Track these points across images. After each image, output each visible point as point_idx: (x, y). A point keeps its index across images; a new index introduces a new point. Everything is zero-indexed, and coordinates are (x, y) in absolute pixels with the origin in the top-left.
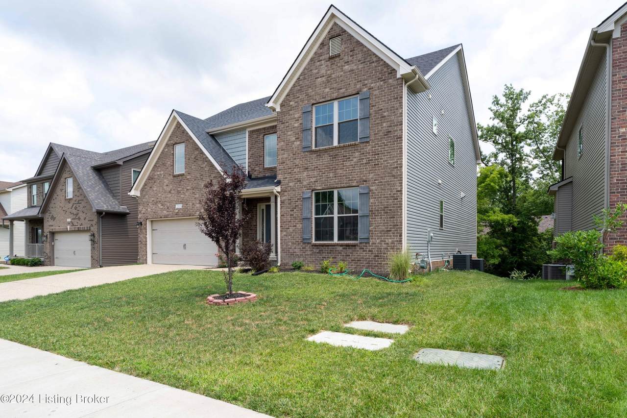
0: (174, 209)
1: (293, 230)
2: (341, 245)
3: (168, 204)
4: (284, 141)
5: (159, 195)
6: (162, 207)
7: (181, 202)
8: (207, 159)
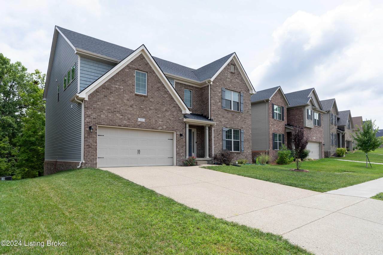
0: (137, 121)
1: (219, 145)
2: (236, 153)
3: (130, 116)
4: (214, 100)
5: (118, 106)
6: (121, 117)
7: (143, 117)
8: (168, 93)
